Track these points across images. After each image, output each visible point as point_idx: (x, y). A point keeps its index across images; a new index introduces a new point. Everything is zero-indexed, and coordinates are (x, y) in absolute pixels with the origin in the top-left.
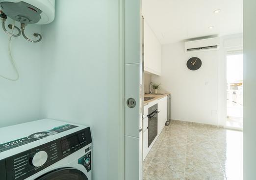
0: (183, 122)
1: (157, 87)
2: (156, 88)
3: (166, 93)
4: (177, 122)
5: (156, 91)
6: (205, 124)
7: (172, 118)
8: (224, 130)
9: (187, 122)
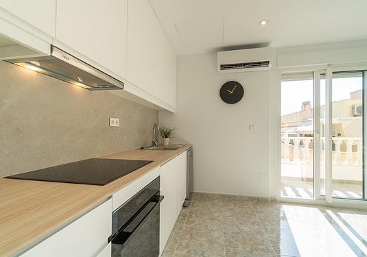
0: (213, 195)
1: (169, 133)
2: (166, 135)
3: (184, 146)
4: (204, 197)
5: (167, 141)
6: (248, 197)
7: (196, 190)
8: (278, 206)
9: (220, 195)
